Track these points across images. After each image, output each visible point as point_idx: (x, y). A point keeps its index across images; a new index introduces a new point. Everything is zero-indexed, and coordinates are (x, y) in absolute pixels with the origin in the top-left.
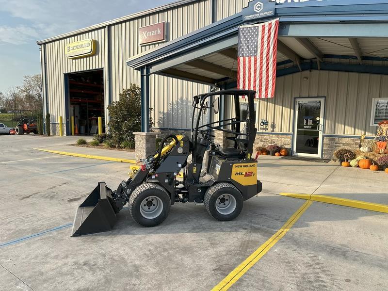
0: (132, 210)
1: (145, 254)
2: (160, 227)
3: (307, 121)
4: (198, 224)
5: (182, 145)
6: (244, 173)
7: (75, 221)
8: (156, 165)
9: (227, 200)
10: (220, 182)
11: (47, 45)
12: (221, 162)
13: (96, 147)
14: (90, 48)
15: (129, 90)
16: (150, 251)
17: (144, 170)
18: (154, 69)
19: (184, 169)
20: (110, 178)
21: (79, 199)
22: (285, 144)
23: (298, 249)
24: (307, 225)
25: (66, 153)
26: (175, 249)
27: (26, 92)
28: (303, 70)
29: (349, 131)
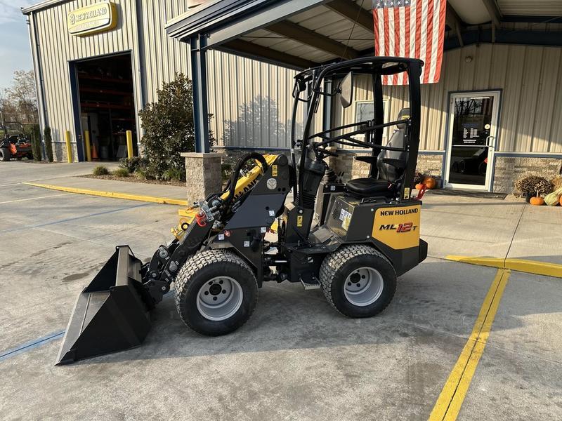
0: (181, 305)
1: (211, 410)
2: (237, 335)
3: (469, 131)
4: (311, 327)
5: (275, 173)
6: (396, 226)
7: (69, 324)
8: (225, 213)
9: (364, 277)
10: (350, 245)
11: (38, 14)
12: (352, 204)
13: (123, 178)
14: (107, 16)
15: (172, 84)
16: (221, 399)
17: (202, 223)
18: (214, 38)
19: (279, 220)
20: (145, 233)
21: (86, 275)
22: (432, 170)
23: (526, 384)
24: (520, 324)
25: (74, 190)
26: (273, 392)
27: (20, 96)
28: (466, 44)
29: (540, 146)
